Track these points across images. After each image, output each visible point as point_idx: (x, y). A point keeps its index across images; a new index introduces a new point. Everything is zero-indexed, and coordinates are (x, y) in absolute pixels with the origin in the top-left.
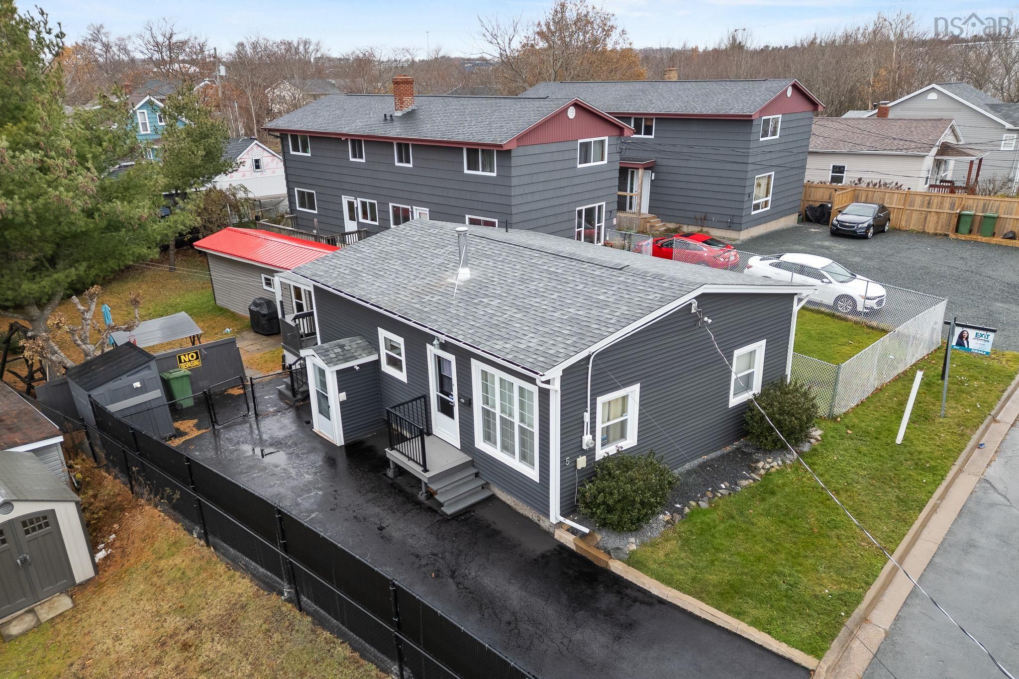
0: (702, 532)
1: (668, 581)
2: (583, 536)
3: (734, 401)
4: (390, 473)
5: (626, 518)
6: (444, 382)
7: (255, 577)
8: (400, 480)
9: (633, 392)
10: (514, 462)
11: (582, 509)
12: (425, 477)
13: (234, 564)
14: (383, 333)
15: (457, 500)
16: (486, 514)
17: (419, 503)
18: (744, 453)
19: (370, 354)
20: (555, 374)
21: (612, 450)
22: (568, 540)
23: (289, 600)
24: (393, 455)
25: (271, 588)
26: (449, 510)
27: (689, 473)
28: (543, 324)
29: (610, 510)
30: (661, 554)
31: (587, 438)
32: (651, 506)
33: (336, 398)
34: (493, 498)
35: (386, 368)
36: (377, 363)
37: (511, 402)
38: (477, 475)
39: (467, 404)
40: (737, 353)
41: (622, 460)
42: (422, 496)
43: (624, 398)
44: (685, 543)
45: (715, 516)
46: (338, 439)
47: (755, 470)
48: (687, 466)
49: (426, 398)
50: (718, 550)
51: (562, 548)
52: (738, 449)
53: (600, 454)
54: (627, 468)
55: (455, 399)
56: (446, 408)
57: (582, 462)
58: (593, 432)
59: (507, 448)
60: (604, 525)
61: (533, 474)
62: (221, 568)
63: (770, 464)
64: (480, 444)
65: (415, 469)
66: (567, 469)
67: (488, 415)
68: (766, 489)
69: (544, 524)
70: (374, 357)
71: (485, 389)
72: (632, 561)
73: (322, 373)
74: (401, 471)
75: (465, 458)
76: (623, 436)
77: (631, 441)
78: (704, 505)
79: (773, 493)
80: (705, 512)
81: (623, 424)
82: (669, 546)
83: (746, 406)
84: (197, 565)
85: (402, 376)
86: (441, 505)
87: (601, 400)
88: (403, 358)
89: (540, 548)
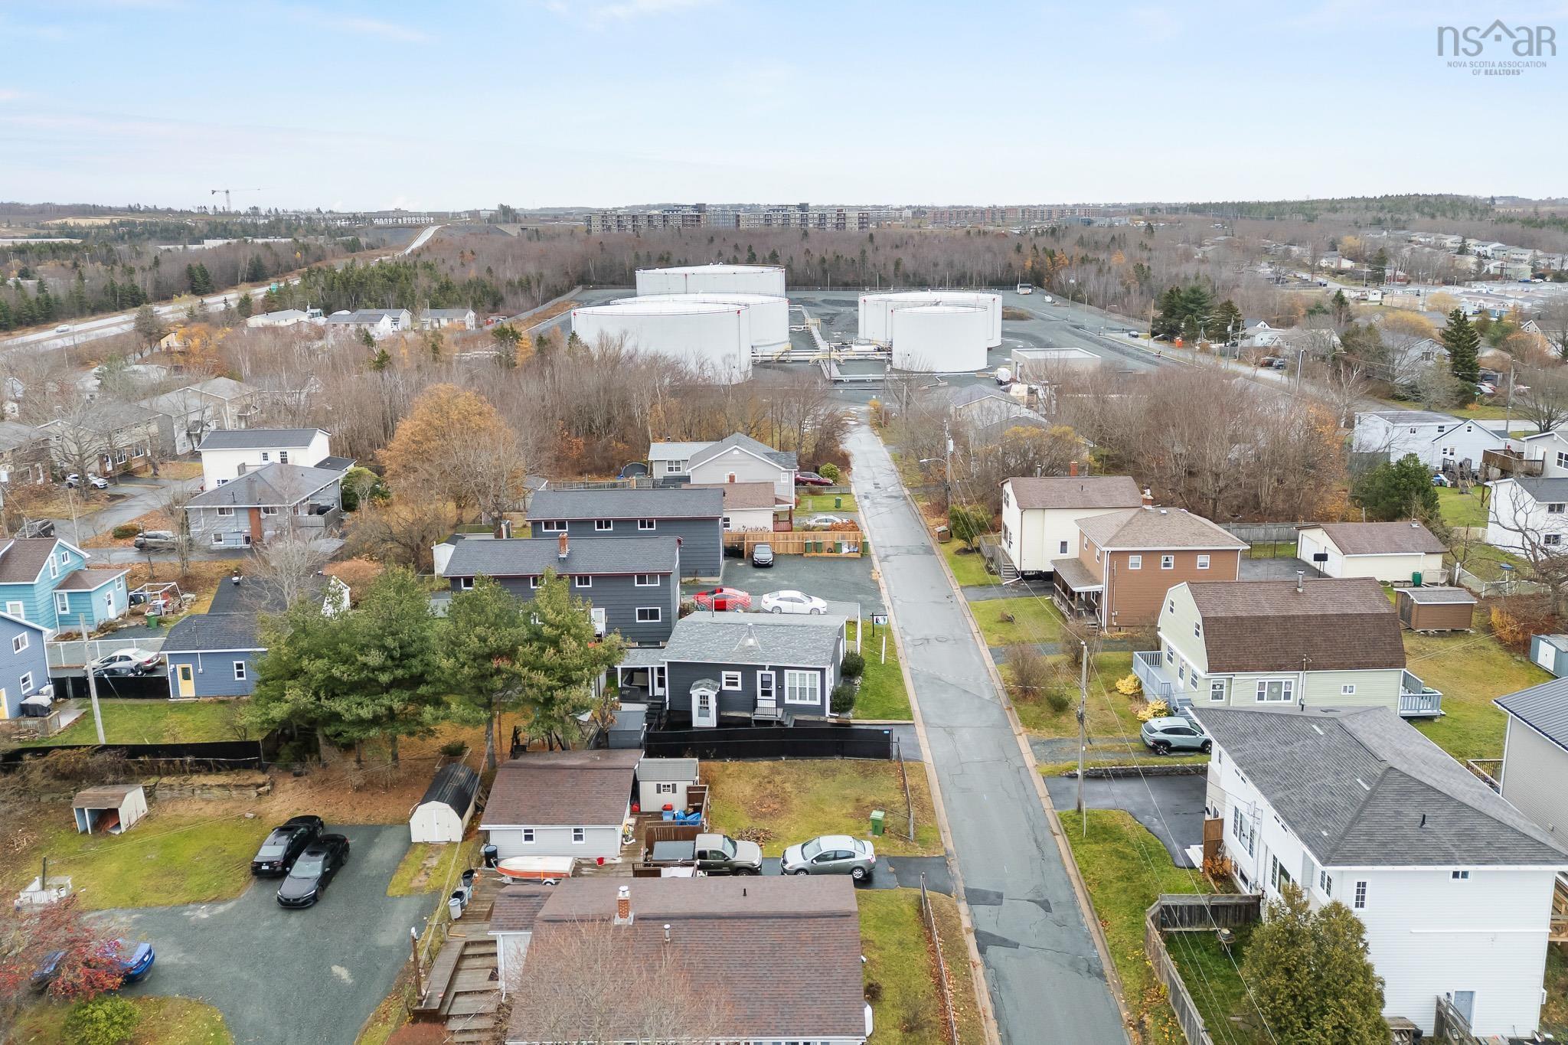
2: (837, 717)
6: (765, 684)
10: (807, 702)
14: (725, 673)
19: (719, 684)
22: (834, 721)
33: (713, 705)
35: (725, 688)
36: (721, 687)
37: (805, 680)
39: (781, 688)
49: (754, 693)
51: (836, 724)
55: (773, 688)
56: (767, 694)
59: (802, 698)
61: (817, 703)
64: (788, 701)
67: (791, 689)
68: (864, 688)
69: (823, 719)
71: (790, 679)
73: (704, 698)
79: (867, 689)
85: (738, 688)
88: (739, 680)
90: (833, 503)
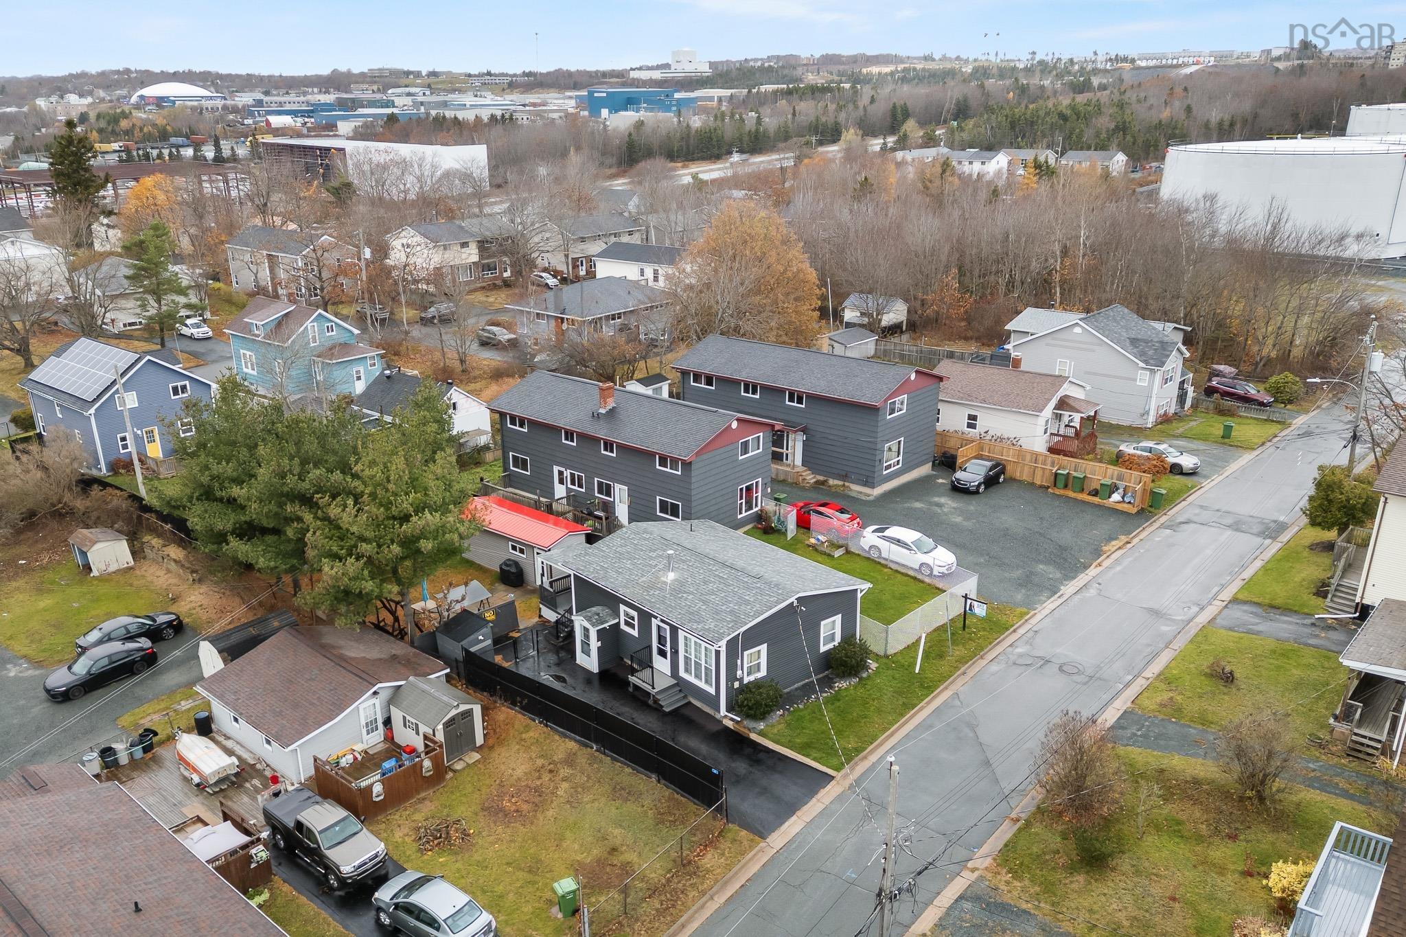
0: (798, 720)
1: (777, 742)
2: (737, 722)
3: (823, 649)
4: (631, 689)
5: (758, 712)
6: (661, 640)
7: (576, 741)
8: (636, 693)
9: (763, 648)
10: (701, 684)
11: (737, 708)
12: (653, 692)
13: (564, 736)
14: (622, 608)
15: (671, 704)
16: (686, 712)
17: (649, 706)
18: (829, 678)
19: (614, 619)
20: (723, 643)
21: (752, 678)
22: (730, 724)
23: (597, 751)
24: (632, 679)
25: (586, 746)
26: (667, 710)
27: (796, 689)
28: (717, 613)
29: (750, 708)
30: (776, 731)
31: (739, 673)
32: (770, 706)
33: (595, 644)
34: (690, 703)
35: (623, 627)
36: (618, 624)
37: (700, 653)
38: (680, 691)
39: (675, 652)
40: (823, 623)
41: (757, 684)
42: (651, 702)
43: (759, 651)
44: (788, 725)
45: (805, 712)
46: (595, 669)
47: (831, 688)
48: (796, 686)
49: (650, 647)
50: (803, 728)
51: (727, 728)
52: (827, 676)
53: (746, 680)
54: (759, 687)
55: (668, 649)
56: (662, 653)
57: (737, 685)
58: (742, 669)
59: (698, 676)
60: (748, 716)
61: (712, 691)
62: (557, 737)
63: (841, 684)
64: (682, 674)
65: (648, 688)
66: (729, 689)
67: (687, 659)
68: (836, 698)
69: (718, 716)
70: (617, 621)
71: (686, 645)
72: (761, 733)
73: (586, 630)
74: (636, 687)
75: (674, 682)
76: (759, 670)
77: (763, 673)
78: (801, 706)
79: (839, 700)
80: (802, 710)
81: (759, 664)
82: (780, 727)
83: (828, 652)
84: (543, 736)
85: (635, 633)
86: (662, 707)
87: (746, 653)
88: (636, 623)
89: (716, 728)
90: (1219, 431)
